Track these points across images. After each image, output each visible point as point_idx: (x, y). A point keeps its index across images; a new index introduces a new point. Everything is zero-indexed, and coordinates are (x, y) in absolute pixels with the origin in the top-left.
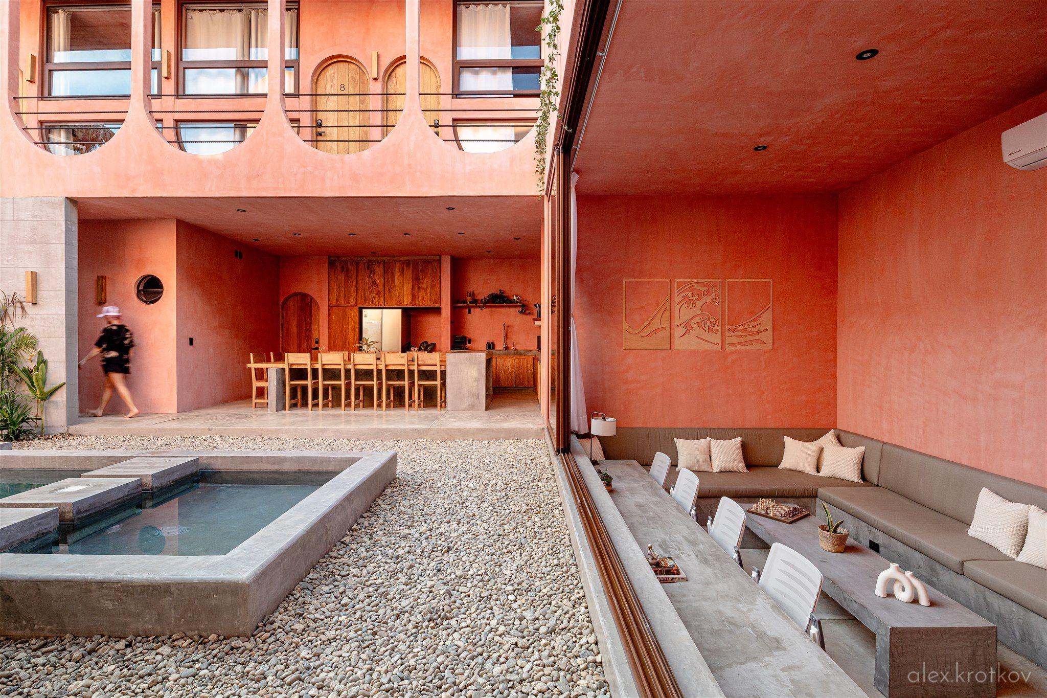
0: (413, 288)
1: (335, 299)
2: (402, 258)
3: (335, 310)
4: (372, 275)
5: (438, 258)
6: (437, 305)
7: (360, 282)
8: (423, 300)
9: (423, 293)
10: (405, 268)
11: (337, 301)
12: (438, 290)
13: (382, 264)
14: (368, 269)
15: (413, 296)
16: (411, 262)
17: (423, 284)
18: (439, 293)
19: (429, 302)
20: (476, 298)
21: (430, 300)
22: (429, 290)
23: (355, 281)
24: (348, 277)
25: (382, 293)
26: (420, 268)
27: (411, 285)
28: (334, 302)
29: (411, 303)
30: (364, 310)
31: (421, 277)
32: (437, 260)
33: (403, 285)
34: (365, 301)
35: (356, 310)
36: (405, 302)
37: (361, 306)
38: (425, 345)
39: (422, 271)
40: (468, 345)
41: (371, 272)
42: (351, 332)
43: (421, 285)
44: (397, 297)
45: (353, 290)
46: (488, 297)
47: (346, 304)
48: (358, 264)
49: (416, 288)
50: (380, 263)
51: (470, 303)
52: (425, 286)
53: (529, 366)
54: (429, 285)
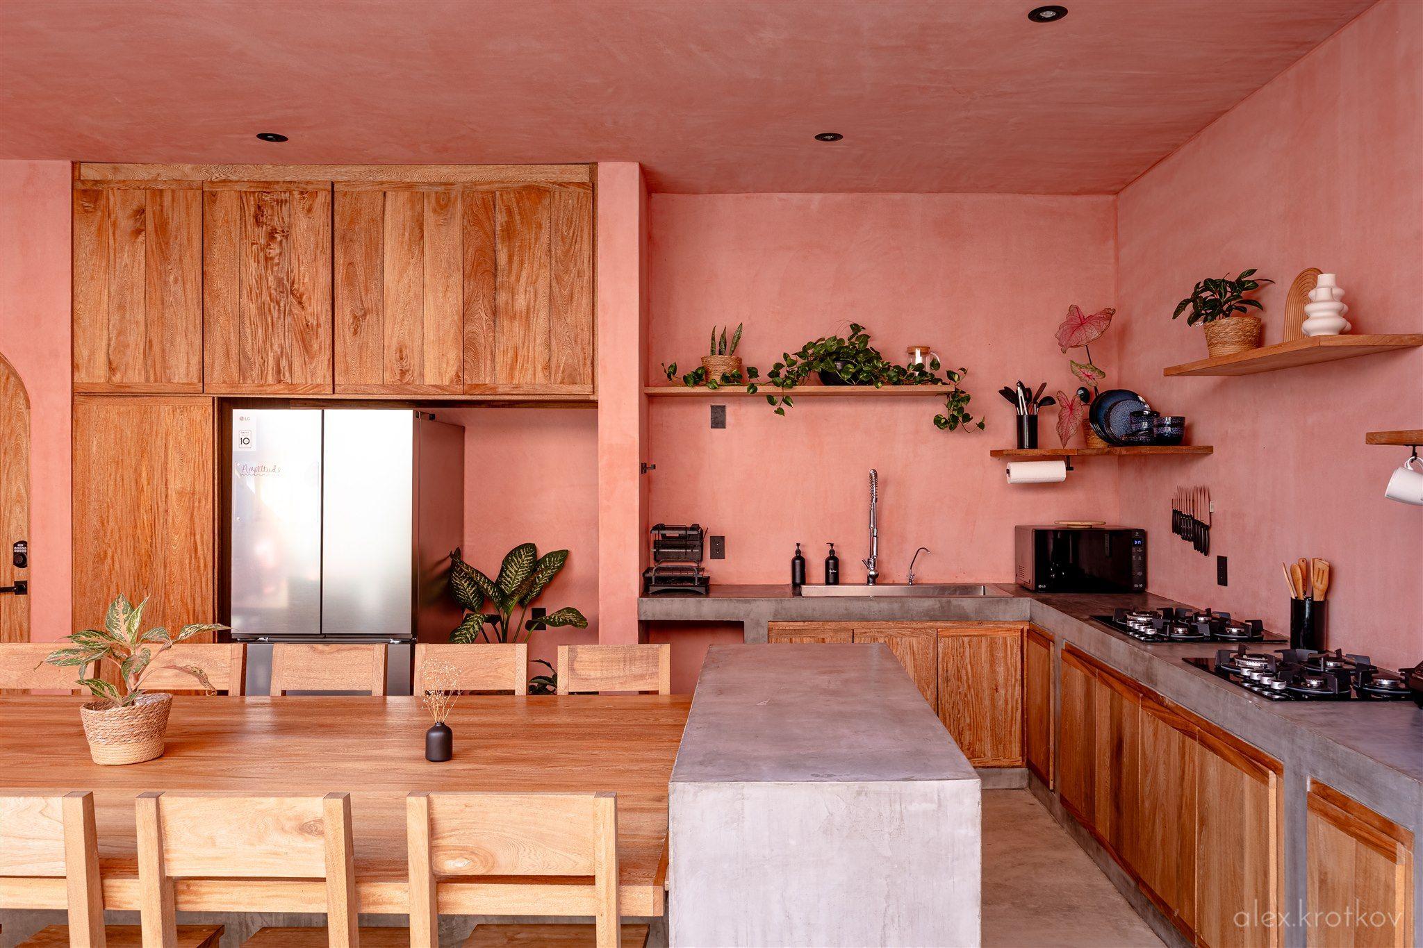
0: (465, 316)
1: (101, 359)
2: (416, 175)
3: (96, 409)
4: (275, 250)
5: (582, 175)
6: (580, 390)
7: (219, 284)
8: (513, 368)
9: (511, 333)
10: (430, 218)
11: (112, 369)
12: (585, 320)
13: (323, 198)
14: (258, 222)
15: (468, 346)
16: (456, 192)
17: (513, 293)
18: (586, 335)
19: (540, 378)
20: (748, 362)
21: (547, 367)
22: (540, 322)
23: (194, 274)
24: (165, 259)
25: (324, 332)
26: (501, 218)
27: (454, 300)
28: (96, 374)
29: (458, 378)
30: (237, 413)
31: (502, 258)
32: (581, 185)
33: (420, 298)
34: (242, 372)
35: (202, 415)
36: (430, 379)
37: (225, 391)
38: (526, 560)
39: (509, 233)
40: (712, 567)
41: (271, 236)
42: (177, 513)
43: (502, 298)
44: (391, 355)
45: (185, 318)
46: (802, 354)
47: (155, 387)
48: (209, 197)
49: (483, 316)
50: (314, 194)
51: (727, 379)
52: (521, 302)
53: (1001, 670)
54: (543, 301)
